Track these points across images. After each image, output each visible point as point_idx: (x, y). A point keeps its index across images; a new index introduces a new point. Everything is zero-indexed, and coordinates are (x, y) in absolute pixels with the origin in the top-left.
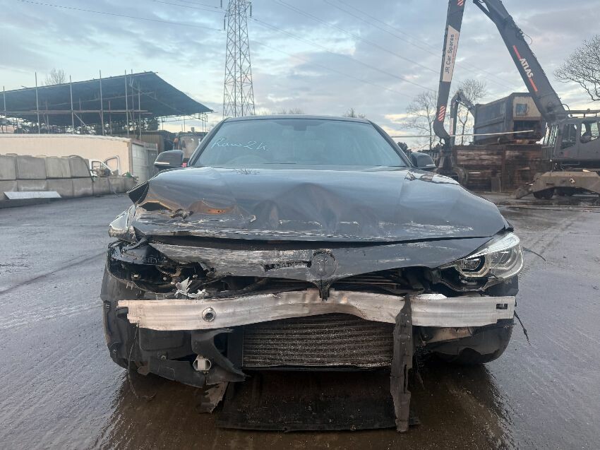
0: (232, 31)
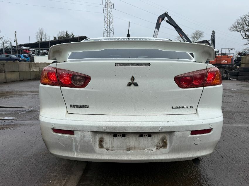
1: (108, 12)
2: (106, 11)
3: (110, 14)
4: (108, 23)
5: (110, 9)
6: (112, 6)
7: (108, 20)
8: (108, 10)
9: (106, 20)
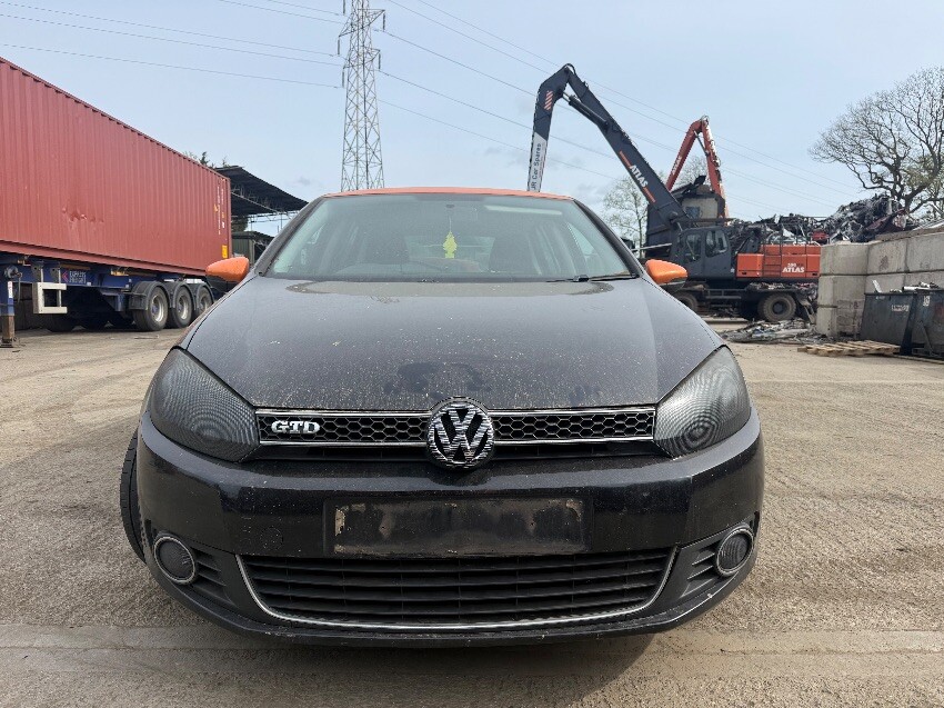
0: (353, 89)
1: (361, 83)
2: (352, 80)
3: (367, 90)
5: (366, 71)
7: (361, 115)
8: (361, 75)
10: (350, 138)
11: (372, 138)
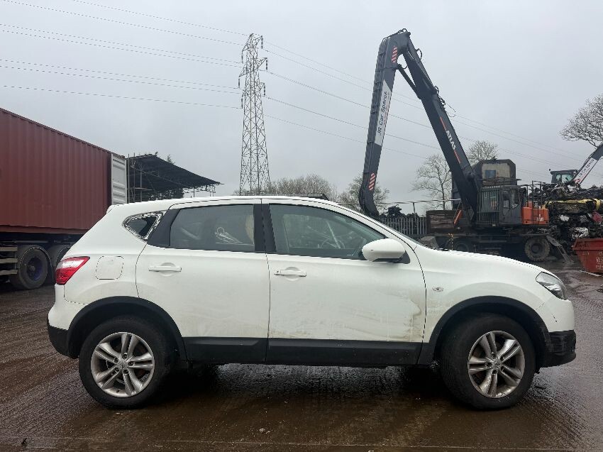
0: (248, 109)
1: (253, 105)
2: (247, 103)
3: (257, 109)
4: (254, 130)
5: (256, 97)
6: (263, 90)
7: (253, 125)
8: (253, 100)
9: (246, 123)
10: (246, 139)
11: (261, 139)
